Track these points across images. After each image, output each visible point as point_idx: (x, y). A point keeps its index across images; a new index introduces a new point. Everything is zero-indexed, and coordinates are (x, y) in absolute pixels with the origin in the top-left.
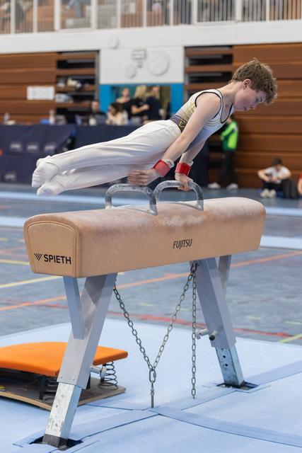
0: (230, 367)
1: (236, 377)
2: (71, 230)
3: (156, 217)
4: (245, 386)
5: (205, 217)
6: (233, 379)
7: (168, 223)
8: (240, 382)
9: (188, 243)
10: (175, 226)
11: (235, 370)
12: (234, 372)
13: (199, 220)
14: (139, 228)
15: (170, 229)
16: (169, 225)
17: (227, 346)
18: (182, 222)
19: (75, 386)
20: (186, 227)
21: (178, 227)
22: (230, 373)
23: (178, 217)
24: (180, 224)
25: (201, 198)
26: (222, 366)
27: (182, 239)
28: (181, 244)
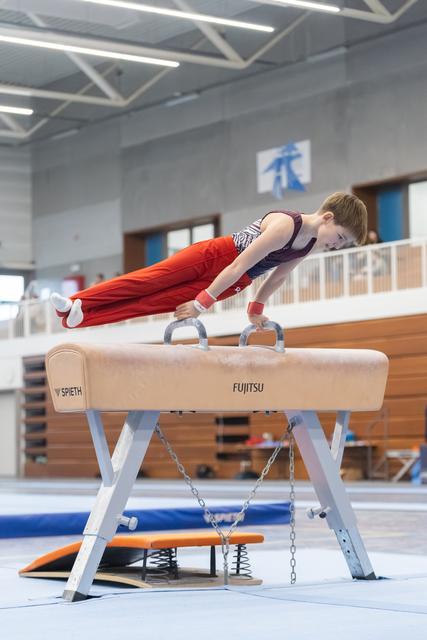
0: (352, 553)
1: (360, 566)
2: (79, 356)
3: (204, 353)
4: (372, 577)
5: (284, 360)
6: (359, 573)
7: (222, 360)
8: (366, 574)
9: (259, 388)
10: (232, 366)
11: (357, 557)
12: (355, 558)
13: (275, 361)
14: (177, 361)
15: (228, 369)
16: (224, 362)
17: (342, 525)
18: (245, 362)
19: (98, 537)
20: (252, 368)
21: (237, 367)
22: (354, 561)
23: (240, 356)
24: (242, 364)
25: (281, 338)
26: (345, 553)
27: (246, 381)
28: (245, 388)
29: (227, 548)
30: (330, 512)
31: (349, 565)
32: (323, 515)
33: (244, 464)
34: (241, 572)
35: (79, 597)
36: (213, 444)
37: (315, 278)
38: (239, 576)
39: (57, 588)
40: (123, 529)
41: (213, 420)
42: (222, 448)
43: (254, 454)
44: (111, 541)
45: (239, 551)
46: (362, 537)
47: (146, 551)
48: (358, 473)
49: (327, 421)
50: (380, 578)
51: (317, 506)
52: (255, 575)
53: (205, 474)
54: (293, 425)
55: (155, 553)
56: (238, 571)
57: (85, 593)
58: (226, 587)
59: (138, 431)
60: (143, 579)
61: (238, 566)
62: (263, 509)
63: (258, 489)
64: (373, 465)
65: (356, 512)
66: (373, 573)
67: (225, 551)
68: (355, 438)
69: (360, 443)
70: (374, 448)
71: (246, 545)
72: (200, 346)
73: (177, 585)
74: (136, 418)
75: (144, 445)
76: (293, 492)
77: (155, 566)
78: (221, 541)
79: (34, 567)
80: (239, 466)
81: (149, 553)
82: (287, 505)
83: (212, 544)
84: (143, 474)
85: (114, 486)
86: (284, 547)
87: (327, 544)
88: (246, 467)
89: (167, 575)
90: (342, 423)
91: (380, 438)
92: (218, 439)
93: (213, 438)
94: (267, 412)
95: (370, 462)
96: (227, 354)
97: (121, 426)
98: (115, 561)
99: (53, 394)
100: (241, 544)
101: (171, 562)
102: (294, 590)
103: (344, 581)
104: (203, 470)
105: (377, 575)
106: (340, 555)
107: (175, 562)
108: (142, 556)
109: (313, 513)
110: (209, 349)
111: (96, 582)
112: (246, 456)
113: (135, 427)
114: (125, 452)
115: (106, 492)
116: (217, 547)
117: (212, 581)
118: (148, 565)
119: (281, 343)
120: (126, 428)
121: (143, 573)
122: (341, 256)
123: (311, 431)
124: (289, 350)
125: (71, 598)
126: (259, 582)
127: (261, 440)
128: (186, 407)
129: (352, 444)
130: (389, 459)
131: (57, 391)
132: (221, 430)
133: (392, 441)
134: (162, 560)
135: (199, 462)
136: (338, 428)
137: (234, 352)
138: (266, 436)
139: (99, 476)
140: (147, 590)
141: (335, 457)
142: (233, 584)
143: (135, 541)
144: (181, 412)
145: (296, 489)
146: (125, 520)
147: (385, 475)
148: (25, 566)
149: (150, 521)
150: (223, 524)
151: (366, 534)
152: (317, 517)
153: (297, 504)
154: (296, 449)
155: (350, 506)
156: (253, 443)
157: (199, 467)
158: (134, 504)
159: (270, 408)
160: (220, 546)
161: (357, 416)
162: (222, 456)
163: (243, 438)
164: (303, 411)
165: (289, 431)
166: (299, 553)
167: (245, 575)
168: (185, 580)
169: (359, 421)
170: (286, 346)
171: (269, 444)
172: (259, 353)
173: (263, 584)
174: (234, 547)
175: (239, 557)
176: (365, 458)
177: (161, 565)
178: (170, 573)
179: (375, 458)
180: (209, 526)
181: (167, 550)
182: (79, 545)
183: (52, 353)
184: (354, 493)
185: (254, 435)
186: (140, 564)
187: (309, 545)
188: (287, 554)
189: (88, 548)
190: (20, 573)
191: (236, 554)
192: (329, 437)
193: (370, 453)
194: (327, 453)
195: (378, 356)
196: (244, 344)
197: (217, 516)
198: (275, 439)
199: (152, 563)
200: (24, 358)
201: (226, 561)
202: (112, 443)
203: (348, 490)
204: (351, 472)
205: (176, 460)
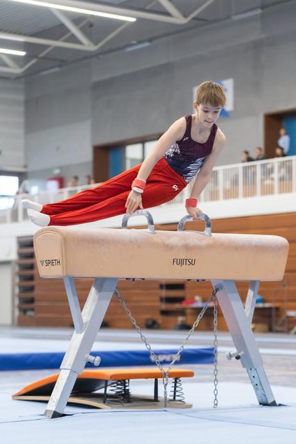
0: (259, 386)
1: (265, 396)
2: (59, 236)
3: (152, 236)
4: (274, 404)
5: (211, 242)
6: (264, 401)
7: (165, 241)
8: (269, 402)
9: (192, 263)
10: (172, 245)
11: (263, 389)
12: (261, 390)
13: (204, 243)
14: (131, 242)
15: (169, 248)
16: (166, 243)
17: (252, 365)
18: (181, 243)
19: (71, 370)
20: (187, 247)
21: (177, 246)
22: (260, 392)
23: (178, 238)
24: (179, 244)
25: (209, 225)
26: (254, 386)
27: (182, 257)
28: (181, 262)
29: (167, 380)
30: (244, 355)
31: (257, 395)
32: (238, 358)
33: (180, 319)
34: (177, 398)
35: (56, 415)
36: (158, 304)
37: (235, 182)
38: (175, 402)
39: (41, 408)
40: (89, 365)
41: (157, 286)
42: (164, 306)
43: (188, 311)
44: (80, 374)
45: (176, 382)
46: (267, 374)
47: (107, 381)
48: (265, 327)
49: (242, 288)
50: (280, 405)
51: (234, 350)
52: (187, 401)
53: (152, 325)
54: (217, 290)
55: (113, 383)
56: (174, 398)
57: (61, 412)
58: (166, 409)
59: (101, 293)
60: (104, 402)
61: (175, 394)
62: (193, 352)
63: (191, 338)
64: (276, 321)
65: (262, 356)
66: (275, 401)
67: (165, 382)
68: (263, 301)
69: (267, 305)
70: (277, 309)
71: (181, 379)
72: (148, 230)
73: (129, 407)
74: (100, 283)
75: (106, 304)
76: (216, 340)
77: (114, 393)
78: (162, 375)
79: (23, 392)
80: (176, 321)
81: (109, 383)
82: (212, 349)
83: (156, 377)
84: (105, 325)
85: (83, 334)
86: (210, 381)
87: (241, 379)
88: (182, 321)
89: (122, 400)
90: (253, 289)
91: (282, 301)
92: (161, 300)
93: (158, 298)
94: (198, 280)
95: (274, 319)
96: (169, 237)
97: (89, 289)
98: (84, 389)
99: (39, 264)
100: (177, 377)
101: (125, 390)
102: (216, 413)
103: (253, 406)
104: (150, 323)
105: (278, 403)
106: (250, 387)
107: (128, 390)
108: (104, 385)
109: (230, 356)
110: (155, 233)
111: (69, 404)
112: (182, 312)
113: (99, 289)
114: (92, 308)
115: (77, 337)
116: (159, 379)
117: (155, 405)
118: (108, 392)
119: (209, 229)
120: (93, 290)
121: (104, 398)
122: (255, 166)
123: (230, 296)
124: (214, 235)
125: (51, 416)
126: (190, 406)
127: (194, 301)
128: (137, 275)
129: (261, 305)
130: (288, 317)
131: (42, 262)
132: (164, 293)
133: (290, 304)
134: (118, 388)
135: (148, 316)
136: (250, 293)
137: (174, 236)
138: (197, 298)
139: (72, 326)
140: (106, 410)
141: (248, 314)
142: (170, 407)
143: (99, 374)
144: (134, 279)
145: (218, 338)
146: (92, 358)
147: (285, 328)
148: (17, 391)
149: (109, 360)
150: (164, 362)
151: (269, 372)
152: (234, 358)
153: (219, 349)
154: (218, 308)
155: (258, 351)
156: (188, 303)
157: (147, 320)
158: (98, 347)
159: (200, 278)
160: (162, 379)
161: (264, 284)
162: (164, 313)
163: (180, 300)
164: (224, 281)
165: (214, 295)
166: (220, 386)
167: (180, 401)
168: (135, 403)
169: (266, 288)
170: (213, 232)
171: (199, 304)
172: (192, 237)
173: (193, 407)
174: (172, 380)
175: (175, 387)
176: (270, 316)
177: (118, 392)
178: (125, 398)
179: (278, 316)
180: (153, 364)
181: (122, 381)
182: (57, 377)
183: (38, 233)
184: (262, 342)
185: (188, 297)
186: (101, 391)
187: (228, 379)
188: (212, 386)
189: (64, 379)
190: (13, 396)
191: (173, 385)
192: (243, 299)
193: (274, 313)
194: (242, 311)
195: (280, 240)
196: (181, 230)
197: (159, 357)
198: (204, 301)
199: (111, 390)
200: (18, 238)
201: (166, 390)
202: (82, 301)
203: (258, 339)
204: (260, 326)
205: (130, 315)
